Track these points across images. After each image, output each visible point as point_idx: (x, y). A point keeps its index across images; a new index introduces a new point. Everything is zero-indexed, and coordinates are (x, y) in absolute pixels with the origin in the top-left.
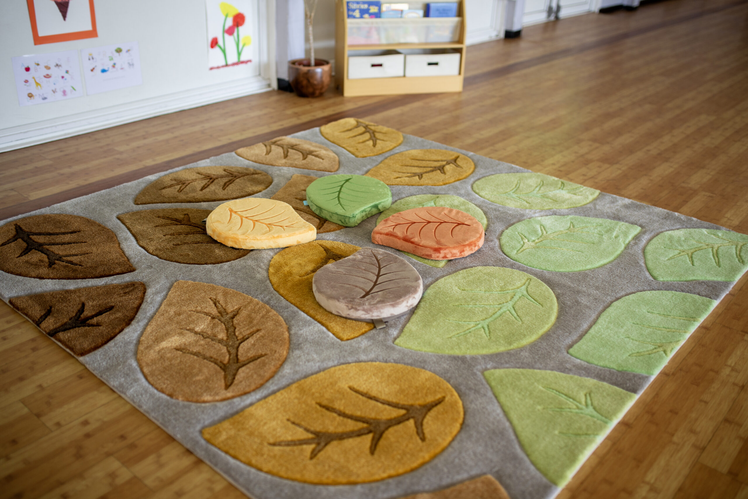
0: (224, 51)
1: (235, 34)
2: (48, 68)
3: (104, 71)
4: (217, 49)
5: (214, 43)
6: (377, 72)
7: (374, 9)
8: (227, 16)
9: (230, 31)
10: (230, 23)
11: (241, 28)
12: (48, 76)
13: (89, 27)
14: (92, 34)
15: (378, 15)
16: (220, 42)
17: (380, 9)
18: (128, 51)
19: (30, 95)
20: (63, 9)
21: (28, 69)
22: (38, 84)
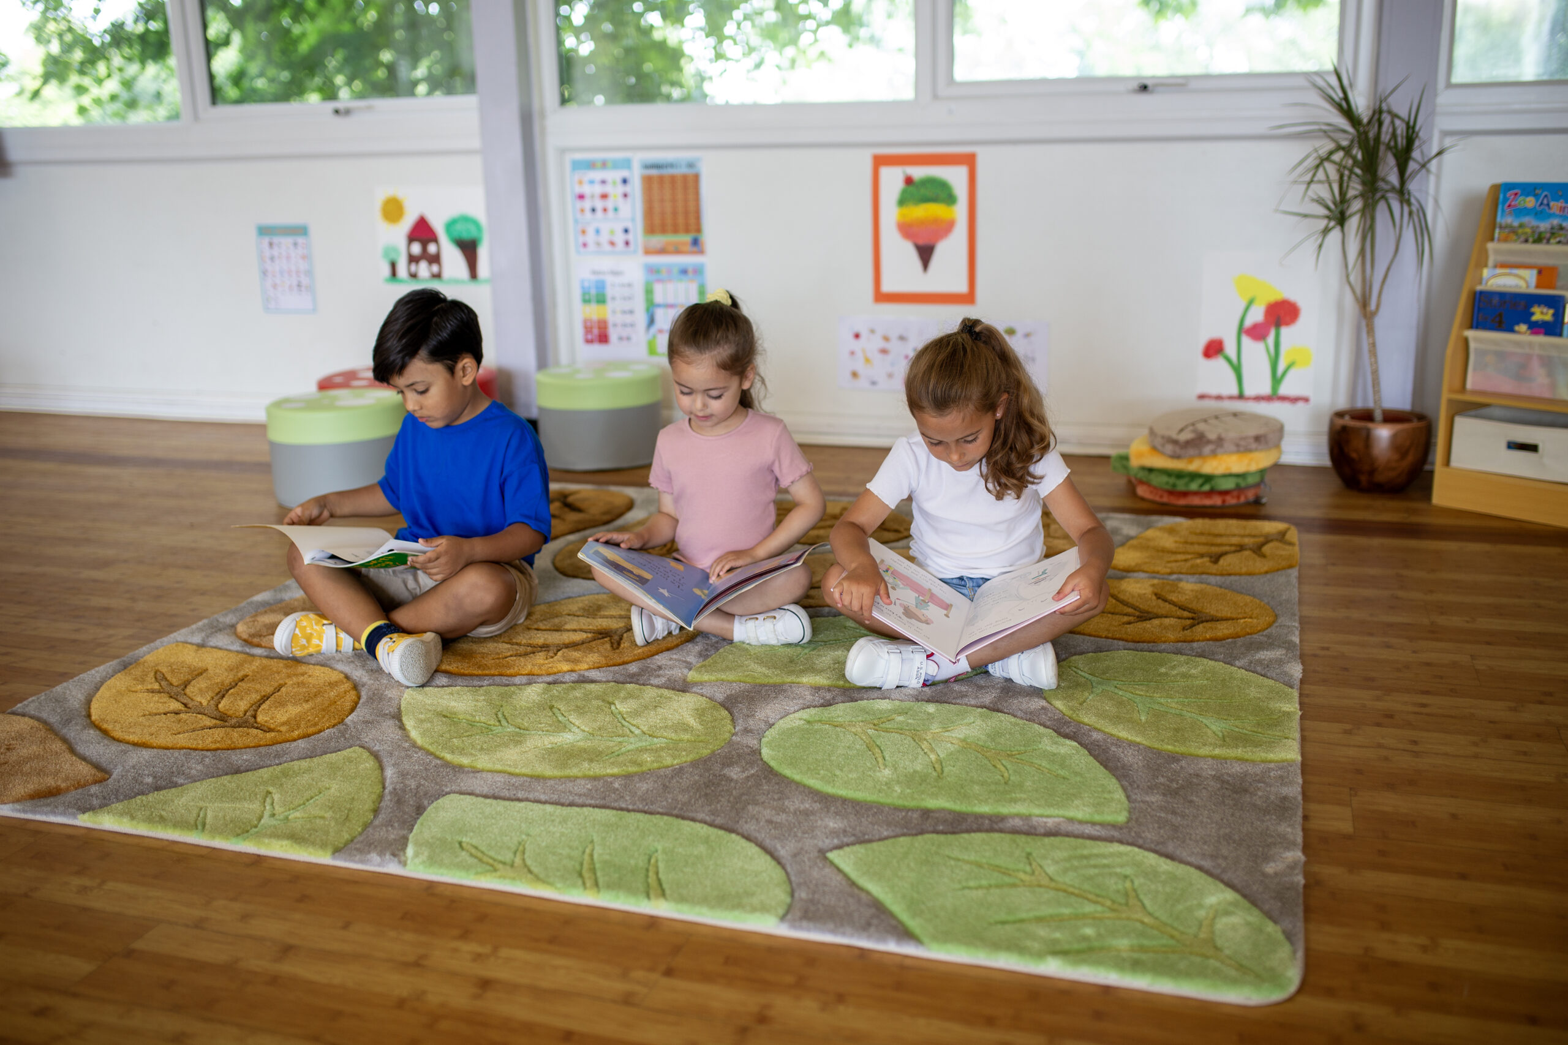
0: (1237, 370)
1: (1271, 339)
2: (886, 339)
4: (1219, 363)
5: (1213, 349)
7: (1541, 314)
8: (1251, 303)
9: (1257, 332)
10: (1256, 315)
11: (1285, 331)
12: (884, 351)
13: (962, 288)
14: (968, 298)
15: (1553, 328)
16: (1230, 349)
17: (1559, 316)
18: (1027, 335)
19: (855, 375)
20: (925, 254)
21: (857, 336)
22: (867, 360)
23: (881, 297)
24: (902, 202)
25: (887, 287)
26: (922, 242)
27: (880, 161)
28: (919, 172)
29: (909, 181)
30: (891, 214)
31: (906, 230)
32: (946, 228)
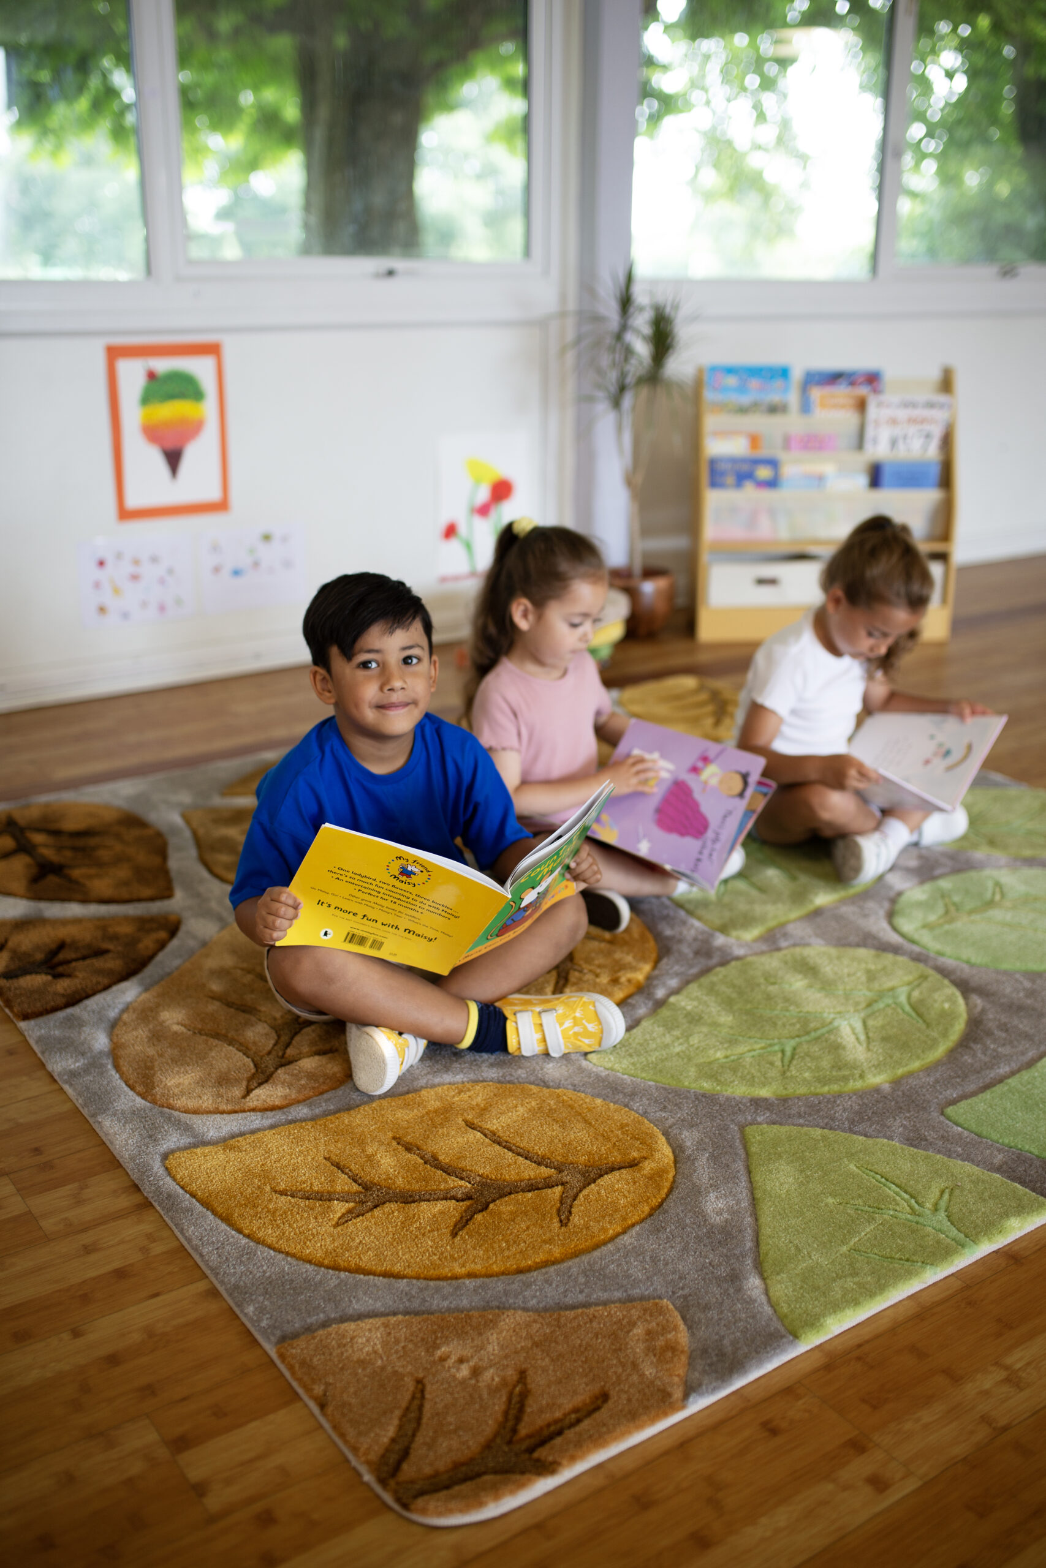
0: (470, 549)
1: (494, 515)
2: (136, 562)
3: (237, 573)
4: (454, 545)
5: (450, 531)
6: (766, 596)
7: (764, 473)
8: (478, 482)
9: (484, 511)
10: (483, 495)
12: (135, 577)
13: (213, 494)
14: (221, 506)
15: (772, 484)
16: (462, 529)
17: (777, 473)
18: (284, 539)
19: (102, 610)
20: (173, 459)
21: (101, 563)
22: (117, 591)
23: (125, 514)
24: (147, 399)
25: (133, 501)
26: (170, 445)
27: (114, 354)
28: (163, 365)
29: (152, 376)
30: (133, 415)
31: (152, 433)
32: (193, 429)
